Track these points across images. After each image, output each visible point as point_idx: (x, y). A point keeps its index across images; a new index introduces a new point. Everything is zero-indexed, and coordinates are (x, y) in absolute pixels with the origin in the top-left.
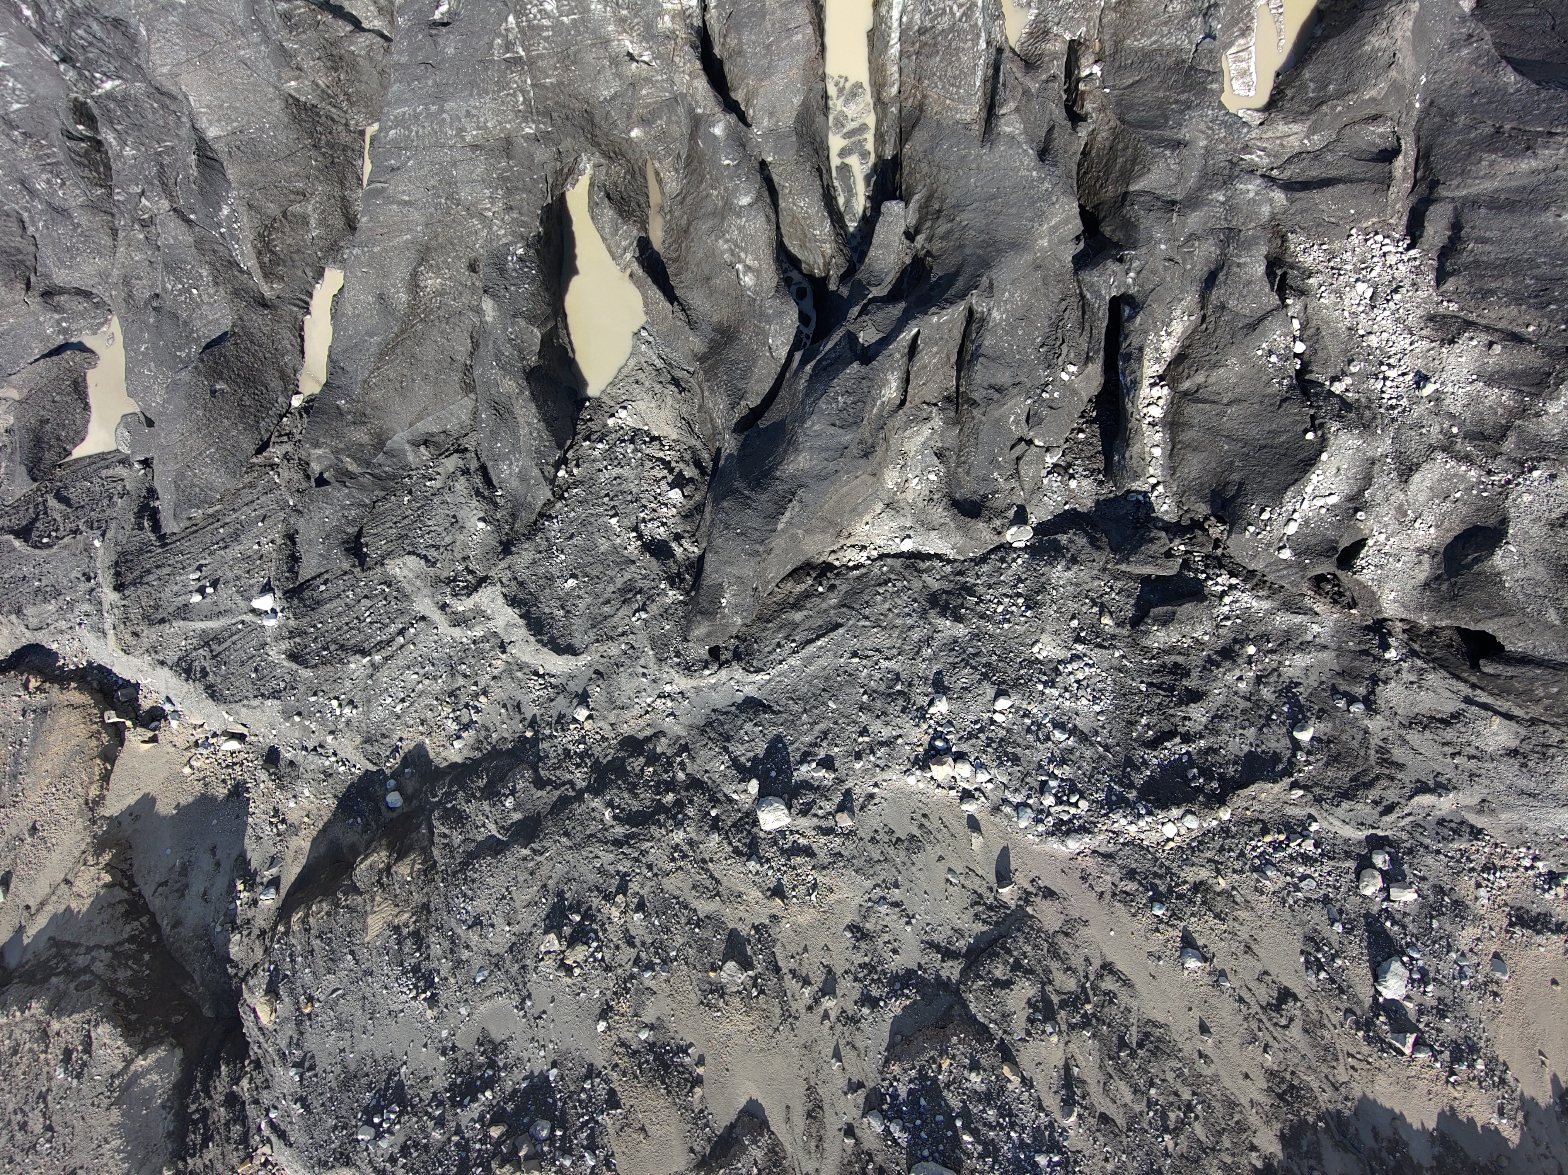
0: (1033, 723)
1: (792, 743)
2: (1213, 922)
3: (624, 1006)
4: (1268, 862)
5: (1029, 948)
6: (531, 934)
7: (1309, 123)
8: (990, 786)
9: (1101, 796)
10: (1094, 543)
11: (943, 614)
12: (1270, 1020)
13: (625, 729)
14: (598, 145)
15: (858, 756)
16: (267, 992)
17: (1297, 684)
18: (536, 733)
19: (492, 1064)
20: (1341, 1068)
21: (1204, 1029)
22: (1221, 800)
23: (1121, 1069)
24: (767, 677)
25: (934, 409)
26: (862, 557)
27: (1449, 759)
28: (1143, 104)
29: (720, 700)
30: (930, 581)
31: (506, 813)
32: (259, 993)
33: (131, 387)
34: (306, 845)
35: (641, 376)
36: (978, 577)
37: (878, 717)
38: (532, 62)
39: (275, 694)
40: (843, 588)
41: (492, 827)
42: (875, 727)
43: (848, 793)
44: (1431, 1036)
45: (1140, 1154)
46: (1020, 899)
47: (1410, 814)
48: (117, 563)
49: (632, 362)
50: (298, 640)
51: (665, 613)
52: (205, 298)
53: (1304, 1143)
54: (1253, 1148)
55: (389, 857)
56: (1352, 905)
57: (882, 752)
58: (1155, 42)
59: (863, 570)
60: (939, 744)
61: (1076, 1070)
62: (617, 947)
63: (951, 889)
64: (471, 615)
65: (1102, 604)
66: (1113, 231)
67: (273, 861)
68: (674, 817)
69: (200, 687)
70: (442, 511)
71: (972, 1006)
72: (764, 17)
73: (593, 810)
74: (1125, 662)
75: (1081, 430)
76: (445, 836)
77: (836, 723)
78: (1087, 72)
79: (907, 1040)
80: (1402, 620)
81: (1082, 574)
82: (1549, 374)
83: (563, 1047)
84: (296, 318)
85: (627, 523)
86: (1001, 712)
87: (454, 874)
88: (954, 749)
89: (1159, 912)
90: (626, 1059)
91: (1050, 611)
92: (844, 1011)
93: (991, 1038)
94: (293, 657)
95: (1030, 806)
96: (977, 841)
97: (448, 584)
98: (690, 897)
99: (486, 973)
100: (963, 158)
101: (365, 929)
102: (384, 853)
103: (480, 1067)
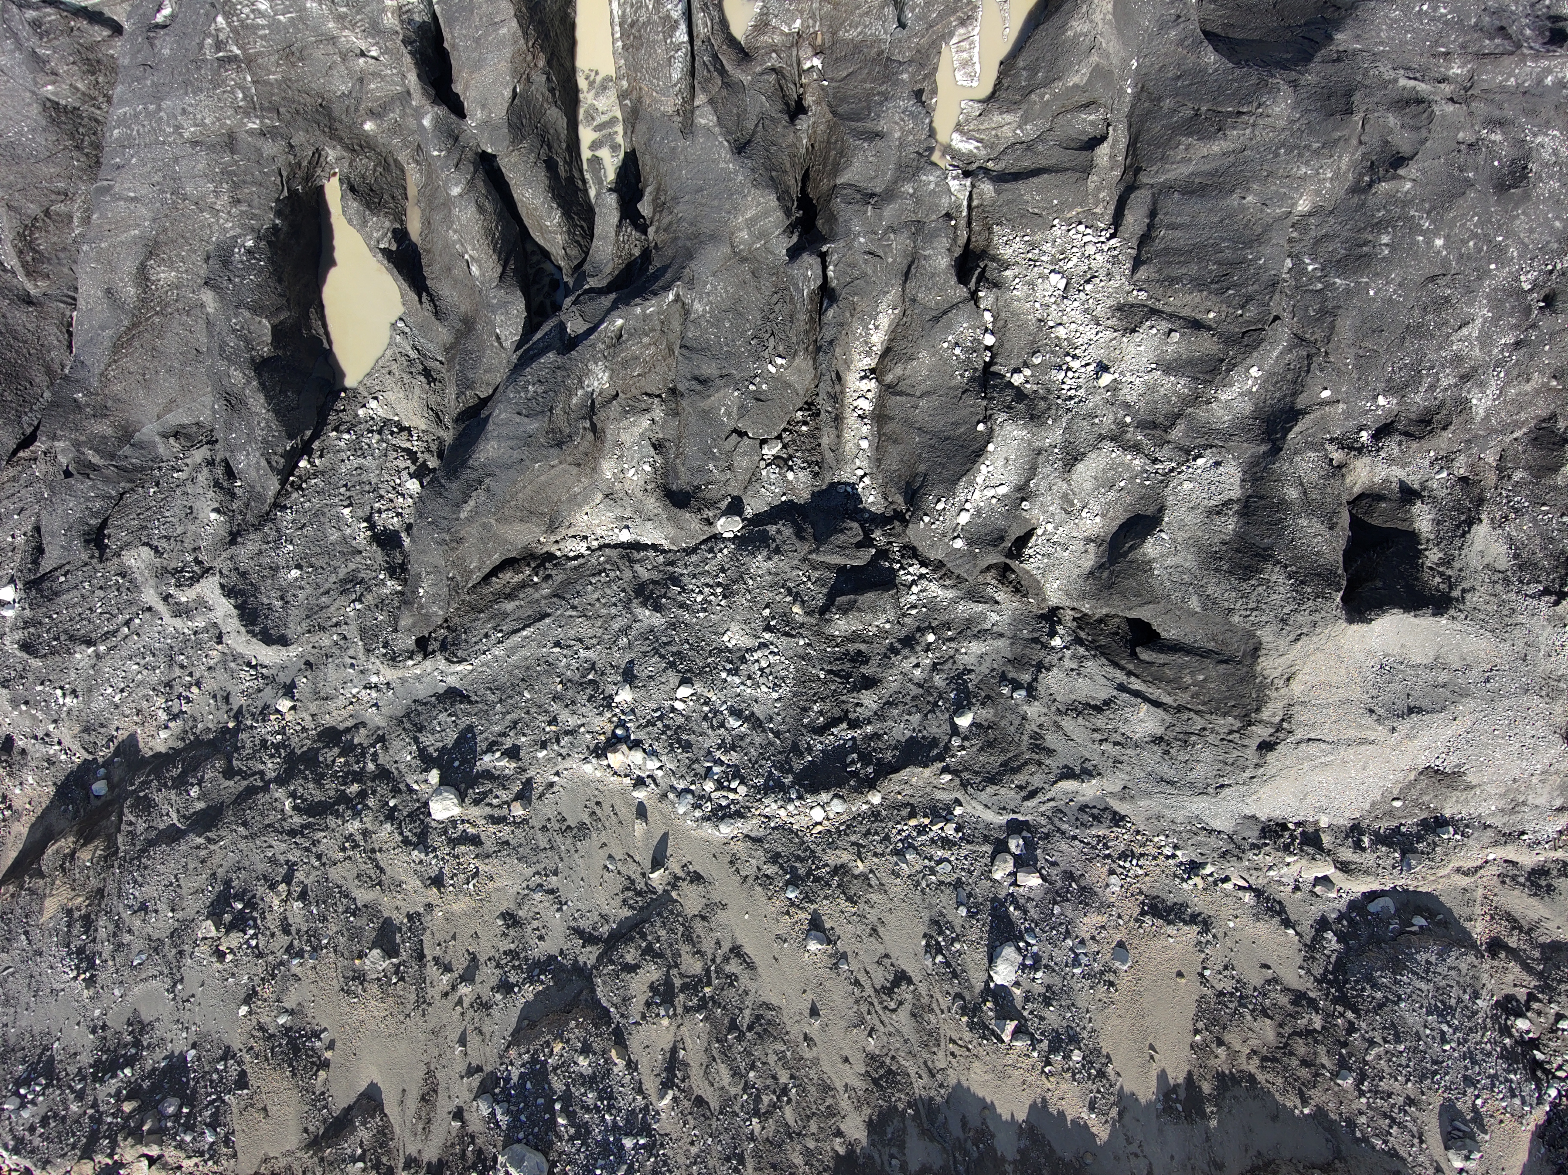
0: (710, 711)
1: (482, 732)
2: (844, 904)
3: (267, 991)
4: (911, 846)
5: (664, 933)
6: (193, 920)
7: (1021, 112)
8: (660, 773)
9: (760, 782)
10: (799, 533)
11: (644, 604)
12: (881, 1003)
13: (327, 721)
14: (337, 138)
15: (544, 745)
17: (969, 672)
18: (239, 723)
19: (137, 1043)
20: (941, 1054)
21: (814, 1012)
22: (873, 784)
23: (726, 1052)
24: (470, 668)
25: (656, 400)
26: (582, 547)
27: (1097, 746)
28: (853, 96)
29: (422, 691)
30: (641, 571)
31: (189, 802)
34: (26, 830)
35: (394, 367)
36: (686, 567)
37: (567, 706)
38: (249, 59)
39: (5, 683)
40: (559, 578)
41: (174, 815)
42: (564, 716)
43: (529, 782)
44: (1033, 1024)
45: (726, 1138)
46: (668, 883)
47: (1052, 799)
49: (389, 353)
50: (32, 630)
51: (380, 605)
53: (889, 1130)
54: (839, 1133)
55: (75, 842)
56: (982, 889)
57: (566, 740)
58: (861, 33)
59: (583, 560)
60: (619, 732)
61: (681, 1053)
62: (273, 935)
63: (606, 875)
64: (194, 605)
65: (797, 593)
66: (823, 223)
68: (354, 808)
70: (180, 502)
71: (599, 990)
72: (471, 9)
73: (275, 800)
74: (809, 650)
75: (805, 423)
76: (131, 823)
78: (808, 64)
79: (530, 1025)
80: (1073, 609)
81: (784, 563)
82: (1223, 360)
83: (205, 1030)
85: (360, 513)
86: (682, 700)
87: (132, 859)
88: (631, 737)
89: (792, 895)
90: (262, 1042)
91: (742, 600)
92: (478, 998)
93: (608, 1021)
94: (26, 647)
95: (691, 792)
96: (639, 827)
97: (173, 575)
98: (353, 886)
99: (144, 957)
100: (673, 150)
101: (41, 911)
102: (72, 839)
103: (125, 1046)
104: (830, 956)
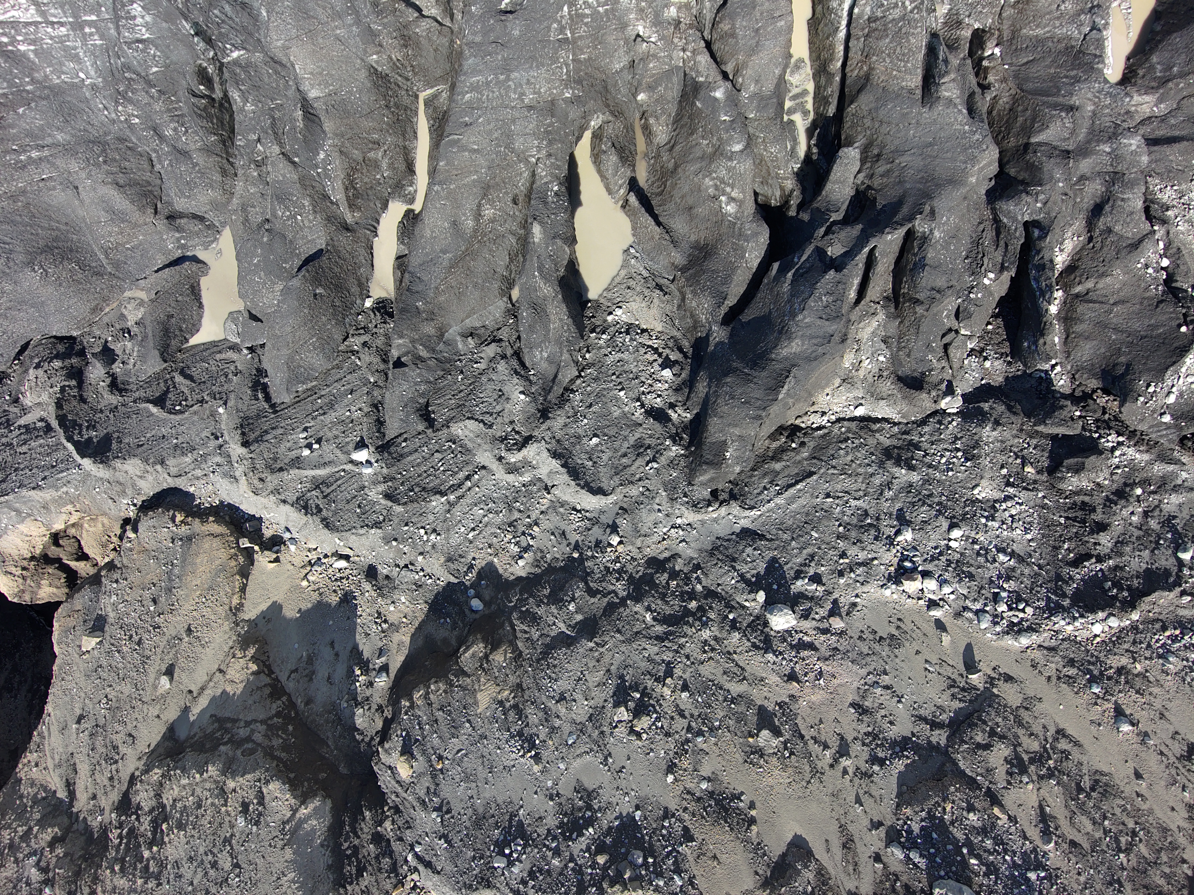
0: (981, 548)
1: (787, 563)
2: (1135, 696)
3: (685, 763)
4: (1169, 651)
5: (1000, 720)
6: (603, 707)
7: (1157, 95)
8: (952, 597)
9: (1042, 604)
10: (1010, 408)
11: (898, 464)
12: (1184, 767)
13: (649, 552)
14: (608, 106)
15: (841, 574)
16: (402, 754)
17: (1175, 517)
18: (581, 554)
19: (590, 807)
21: (1138, 776)
22: (1130, 605)
23: (1082, 807)
24: (759, 513)
25: (879, 306)
26: (823, 421)
28: (1037, 78)
29: (722, 530)
30: (882, 439)
31: (570, 615)
32: (396, 755)
33: (243, 291)
34: (407, 639)
35: (632, 283)
36: (921, 436)
37: (854, 544)
38: (575, 41)
39: (377, 525)
40: (812, 444)
41: (561, 625)
42: (852, 551)
43: (835, 602)
45: (1103, 869)
46: (986, 682)
48: (241, 425)
49: (623, 273)
50: (390, 484)
51: (672, 464)
52: (306, 223)
55: (485, 648)
57: (860, 570)
58: (1048, 32)
59: (825, 431)
60: (908, 564)
61: (1048, 809)
62: (672, 718)
63: (930, 675)
64: (521, 465)
65: (1024, 457)
66: (1019, 172)
67: (381, 652)
68: (700, 620)
69: (317, 519)
70: (490, 386)
71: (961, 764)
72: (754, 8)
73: (636, 613)
74: (1046, 502)
75: (989, 323)
76: (526, 632)
77: (819, 548)
78: (990, 52)
79: (912, 790)
81: (1006, 433)
83: (643, 794)
84: (368, 240)
85: (632, 395)
86: (955, 540)
87: (538, 661)
88: (920, 569)
89: (1096, 690)
90: (693, 803)
91: (985, 462)
92: (858, 769)
93: (979, 787)
94: (388, 497)
95: (987, 612)
96: (946, 639)
97: (502, 442)
98: (723, 680)
99: (575, 737)
100: (904, 115)
101: (476, 703)
102: (481, 645)
103: (580, 809)
104: (1138, 735)
